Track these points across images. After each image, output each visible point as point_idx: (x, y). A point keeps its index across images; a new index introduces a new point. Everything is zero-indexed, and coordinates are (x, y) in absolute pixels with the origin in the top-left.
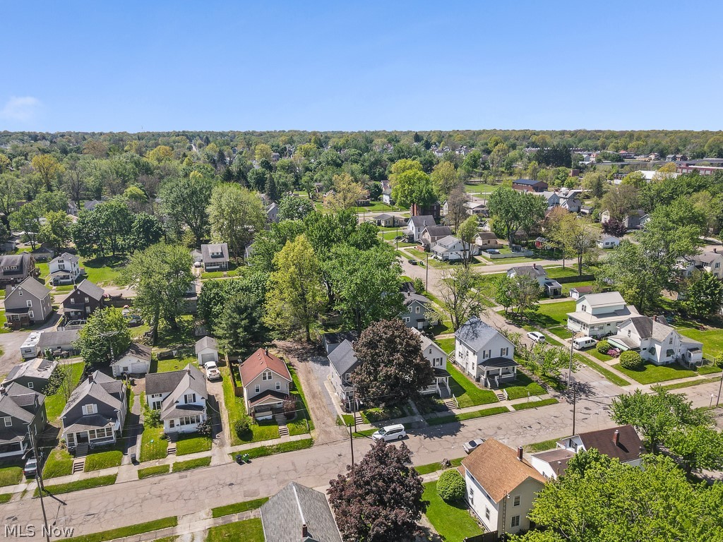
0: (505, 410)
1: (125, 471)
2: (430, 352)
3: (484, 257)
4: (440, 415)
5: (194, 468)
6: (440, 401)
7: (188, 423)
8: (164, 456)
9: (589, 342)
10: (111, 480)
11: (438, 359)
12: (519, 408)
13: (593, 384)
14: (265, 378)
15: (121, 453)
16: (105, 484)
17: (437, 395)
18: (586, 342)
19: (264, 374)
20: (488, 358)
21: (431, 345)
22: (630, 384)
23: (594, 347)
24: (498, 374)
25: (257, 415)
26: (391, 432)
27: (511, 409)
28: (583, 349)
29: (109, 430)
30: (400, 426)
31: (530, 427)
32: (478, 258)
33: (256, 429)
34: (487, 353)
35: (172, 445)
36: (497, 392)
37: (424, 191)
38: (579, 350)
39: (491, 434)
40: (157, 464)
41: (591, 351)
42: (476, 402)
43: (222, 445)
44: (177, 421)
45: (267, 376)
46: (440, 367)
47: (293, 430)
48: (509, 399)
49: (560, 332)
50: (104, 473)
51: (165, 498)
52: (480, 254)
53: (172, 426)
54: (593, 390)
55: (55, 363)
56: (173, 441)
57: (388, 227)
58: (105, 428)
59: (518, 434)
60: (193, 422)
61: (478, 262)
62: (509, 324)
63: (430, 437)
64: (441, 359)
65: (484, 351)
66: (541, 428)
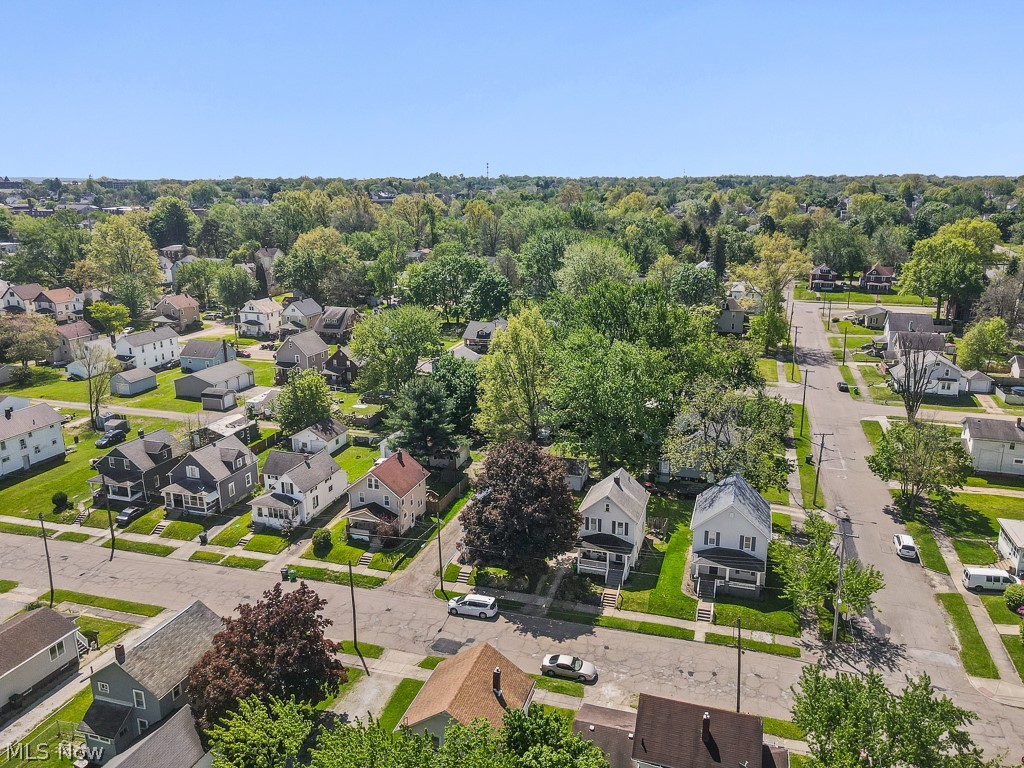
0: (688, 636)
1: (186, 548)
2: (607, 510)
3: (995, 399)
4: (580, 607)
5: (241, 567)
6: (598, 589)
7: (276, 516)
8: (232, 545)
9: (997, 579)
10: (166, 552)
11: (620, 524)
12: (711, 639)
13: (912, 652)
14: (370, 486)
15: (202, 528)
16: (159, 554)
17: (599, 579)
18: (989, 579)
19: (370, 480)
20: (714, 546)
21: (608, 498)
22: (996, 677)
23: (1000, 592)
24: (724, 578)
25: (352, 530)
26: (472, 604)
27: (700, 636)
28: (977, 590)
29: (201, 499)
30: (490, 600)
31: (691, 674)
32: (979, 398)
33: (340, 546)
34: (713, 535)
35: (249, 536)
36: (702, 605)
37: (952, 273)
38: (969, 589)
39: (614, 659)
40: (217, 552)
41: (992, 599)
42: (652, 608)
43: (292, 554)
44: (265, 511)
45: (373, 483)
46: (623, 537)
47: (378, 561)
48: (714, 623)
49: (969, 550)
50: (172, 543)
51: (181, 586)
52: (992, 392)
53: (260, 515)
54: (900, 661)
55: (253, 422)
56: (254, 533)
57: (873, 328)
58: (197, 495)
59: (657, 675)
60: (281, 517)
61: (974, 404)
62: (887, 511)
63: (524, 631)
64: (627, 524)
65: (707, 533)
66: (707, 682)
